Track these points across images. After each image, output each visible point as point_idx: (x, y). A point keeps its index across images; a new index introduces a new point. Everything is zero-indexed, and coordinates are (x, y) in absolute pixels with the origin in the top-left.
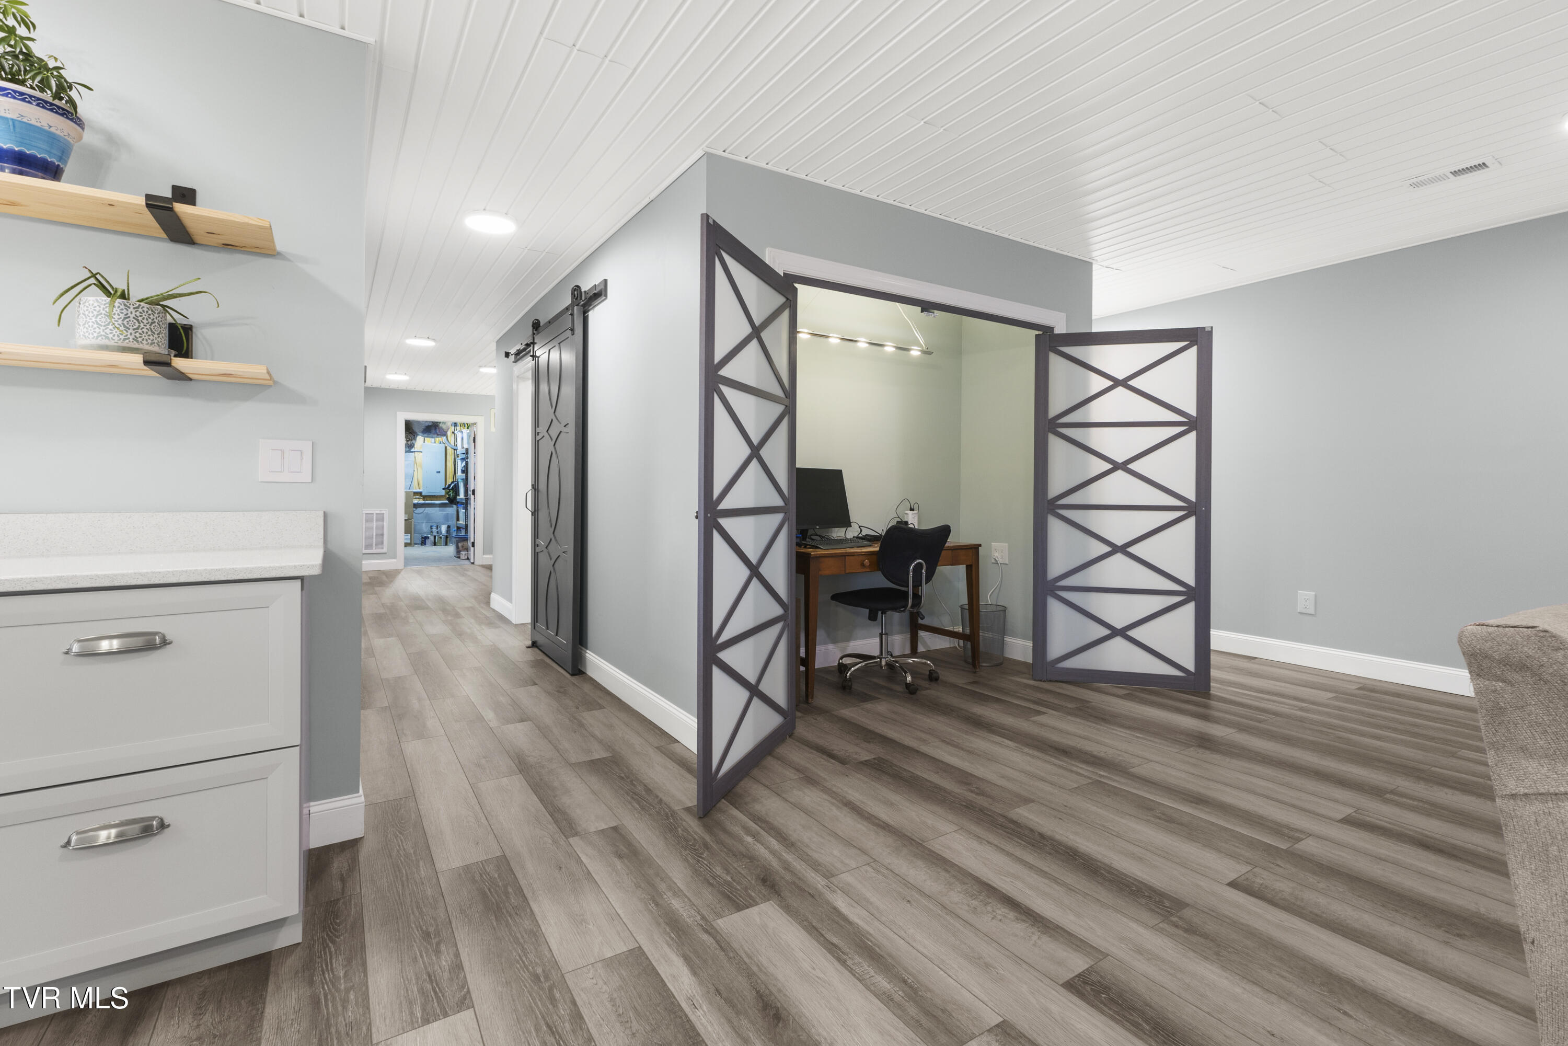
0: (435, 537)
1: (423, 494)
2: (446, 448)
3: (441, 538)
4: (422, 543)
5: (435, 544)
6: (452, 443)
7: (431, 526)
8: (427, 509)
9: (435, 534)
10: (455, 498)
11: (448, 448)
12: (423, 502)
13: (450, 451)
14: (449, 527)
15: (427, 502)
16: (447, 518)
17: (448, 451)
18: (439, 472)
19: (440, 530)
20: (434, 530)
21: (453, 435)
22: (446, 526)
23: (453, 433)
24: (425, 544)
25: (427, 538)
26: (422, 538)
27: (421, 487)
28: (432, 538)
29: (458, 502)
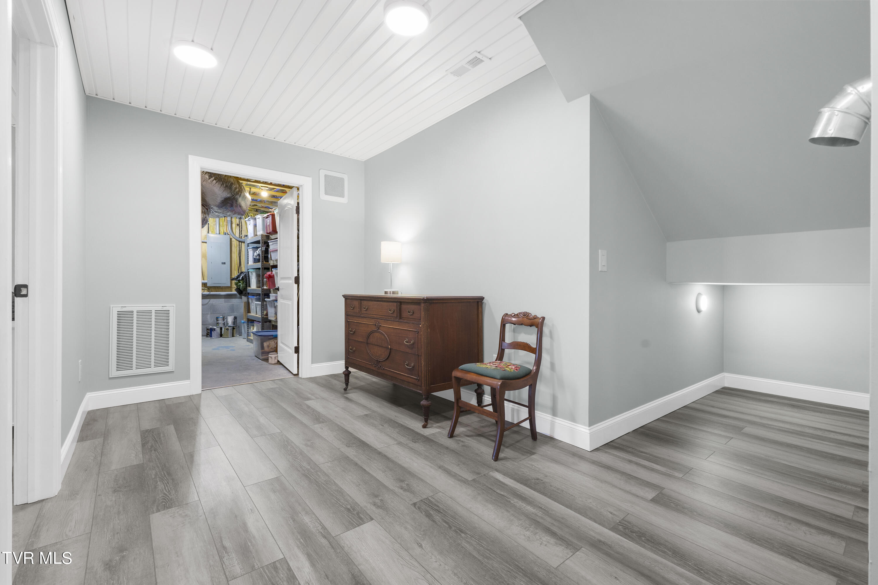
0: (221, 328)
1: (208, 285)
2: (231, 239)
3: (227, 329)
4: (207, 334)
5: (221, 335)
6: (237, 235)
7: (217, 318)
8: (212, 300)
9: (221, 325)
10: (245, 289)
11: (233, 239)
12: (208, 293)
13: (235, 243)
14: (235, 318)
15: (211, 293)
16: (232, 309)
17: (233, 243)
18: (225, 263)
19: (227, 321)
20: (221, 321)
21: (238, 227)
22: (232, 317)
23: (238, 225)
24: (211, 336)
25: (212, 330)
26: (208, 329)
27: (206, 278)
28: (218, 330)
29: (248, 293)
